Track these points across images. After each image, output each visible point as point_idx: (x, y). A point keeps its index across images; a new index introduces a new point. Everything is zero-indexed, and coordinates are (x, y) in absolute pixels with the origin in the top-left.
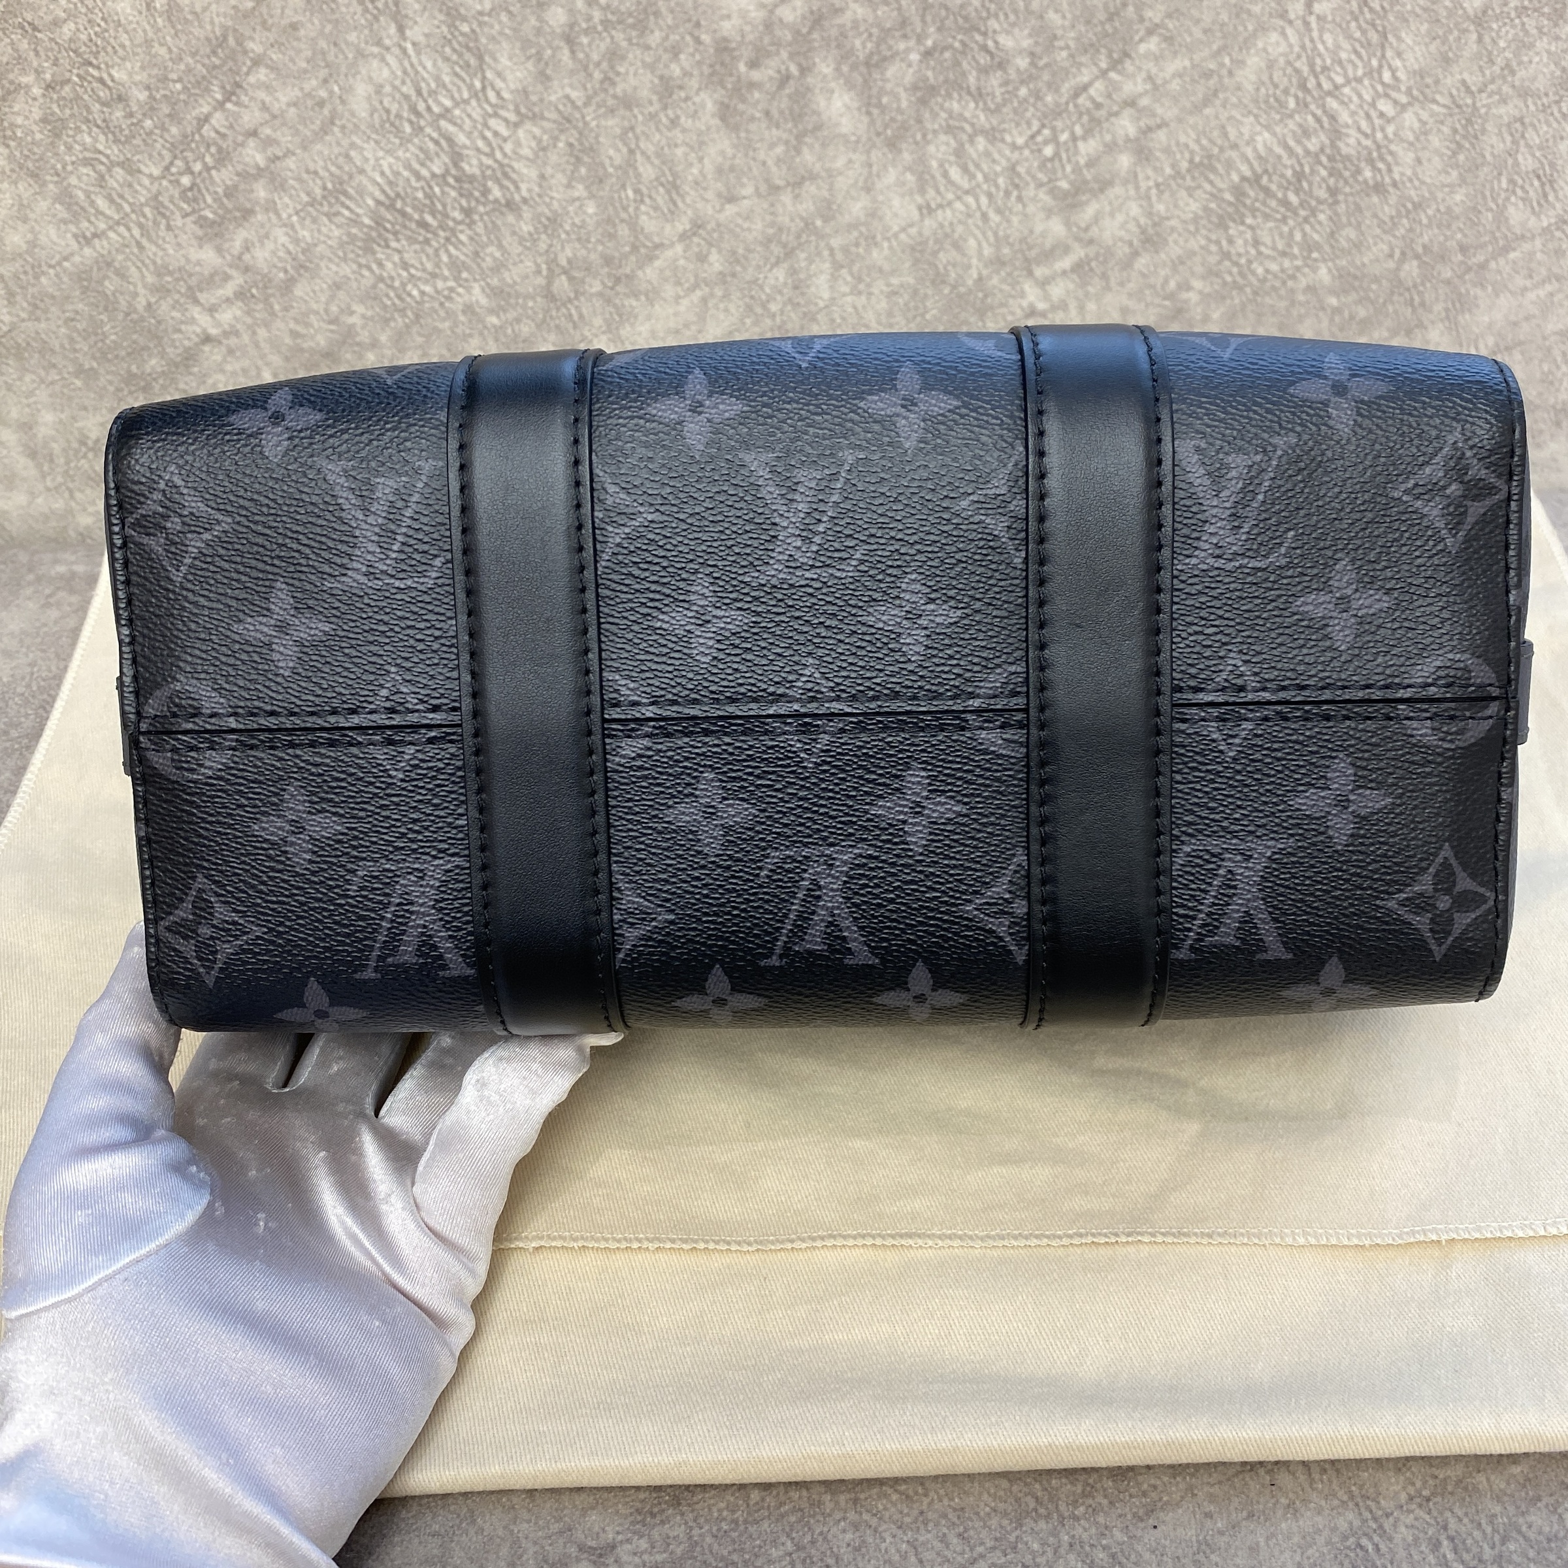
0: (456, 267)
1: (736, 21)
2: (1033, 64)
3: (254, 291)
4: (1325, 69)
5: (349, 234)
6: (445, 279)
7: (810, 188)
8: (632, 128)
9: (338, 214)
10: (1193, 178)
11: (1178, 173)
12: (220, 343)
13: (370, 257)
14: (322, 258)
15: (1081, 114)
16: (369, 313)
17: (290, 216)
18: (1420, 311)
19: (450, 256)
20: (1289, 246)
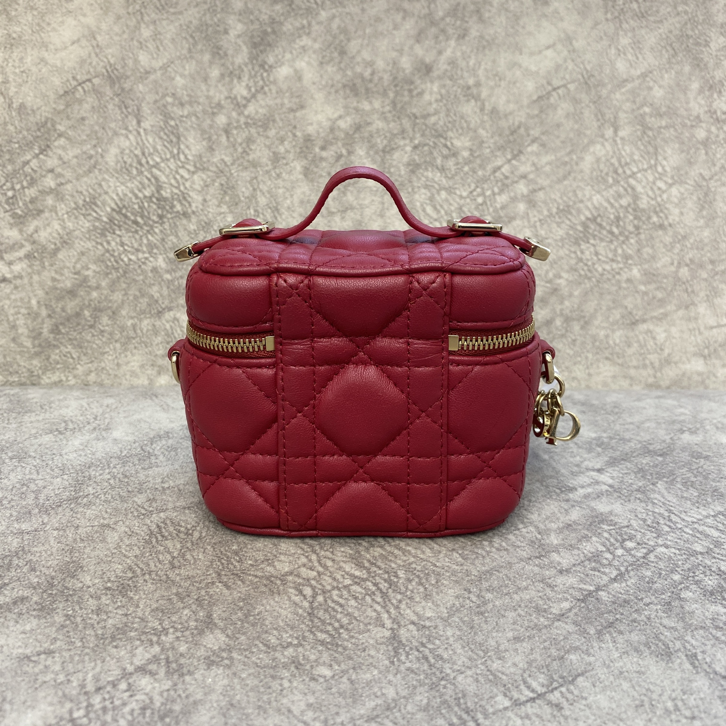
0: (151, 246)
1: (315, 126)
2: (471, 155)
3: (36, 254)
4: (627, 164)
5: (94, 226)
6: (144, 252)
7: (350, 214)
8: (256, 178)
9: (90, 214)
10: (560, 217)
11: (551, 214)
12: (10, 282)
13: (104, 239)
14: (77, 238)
15: (497, 181)
16: (98, 269)
17: (63, 215)
18: (692, 295)
19: (148, 240)
20: (615, 255)
